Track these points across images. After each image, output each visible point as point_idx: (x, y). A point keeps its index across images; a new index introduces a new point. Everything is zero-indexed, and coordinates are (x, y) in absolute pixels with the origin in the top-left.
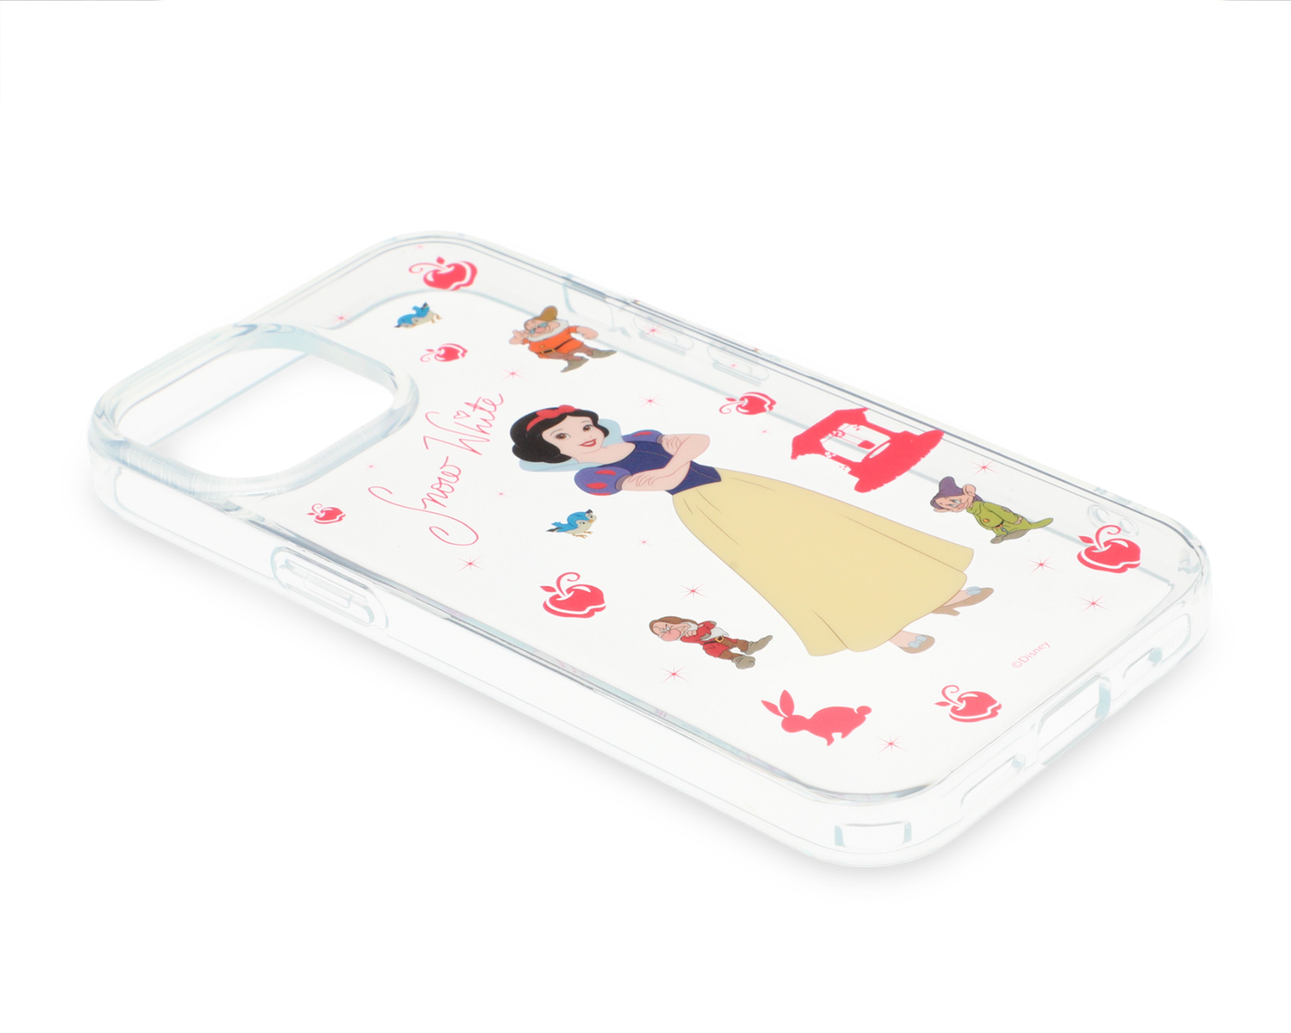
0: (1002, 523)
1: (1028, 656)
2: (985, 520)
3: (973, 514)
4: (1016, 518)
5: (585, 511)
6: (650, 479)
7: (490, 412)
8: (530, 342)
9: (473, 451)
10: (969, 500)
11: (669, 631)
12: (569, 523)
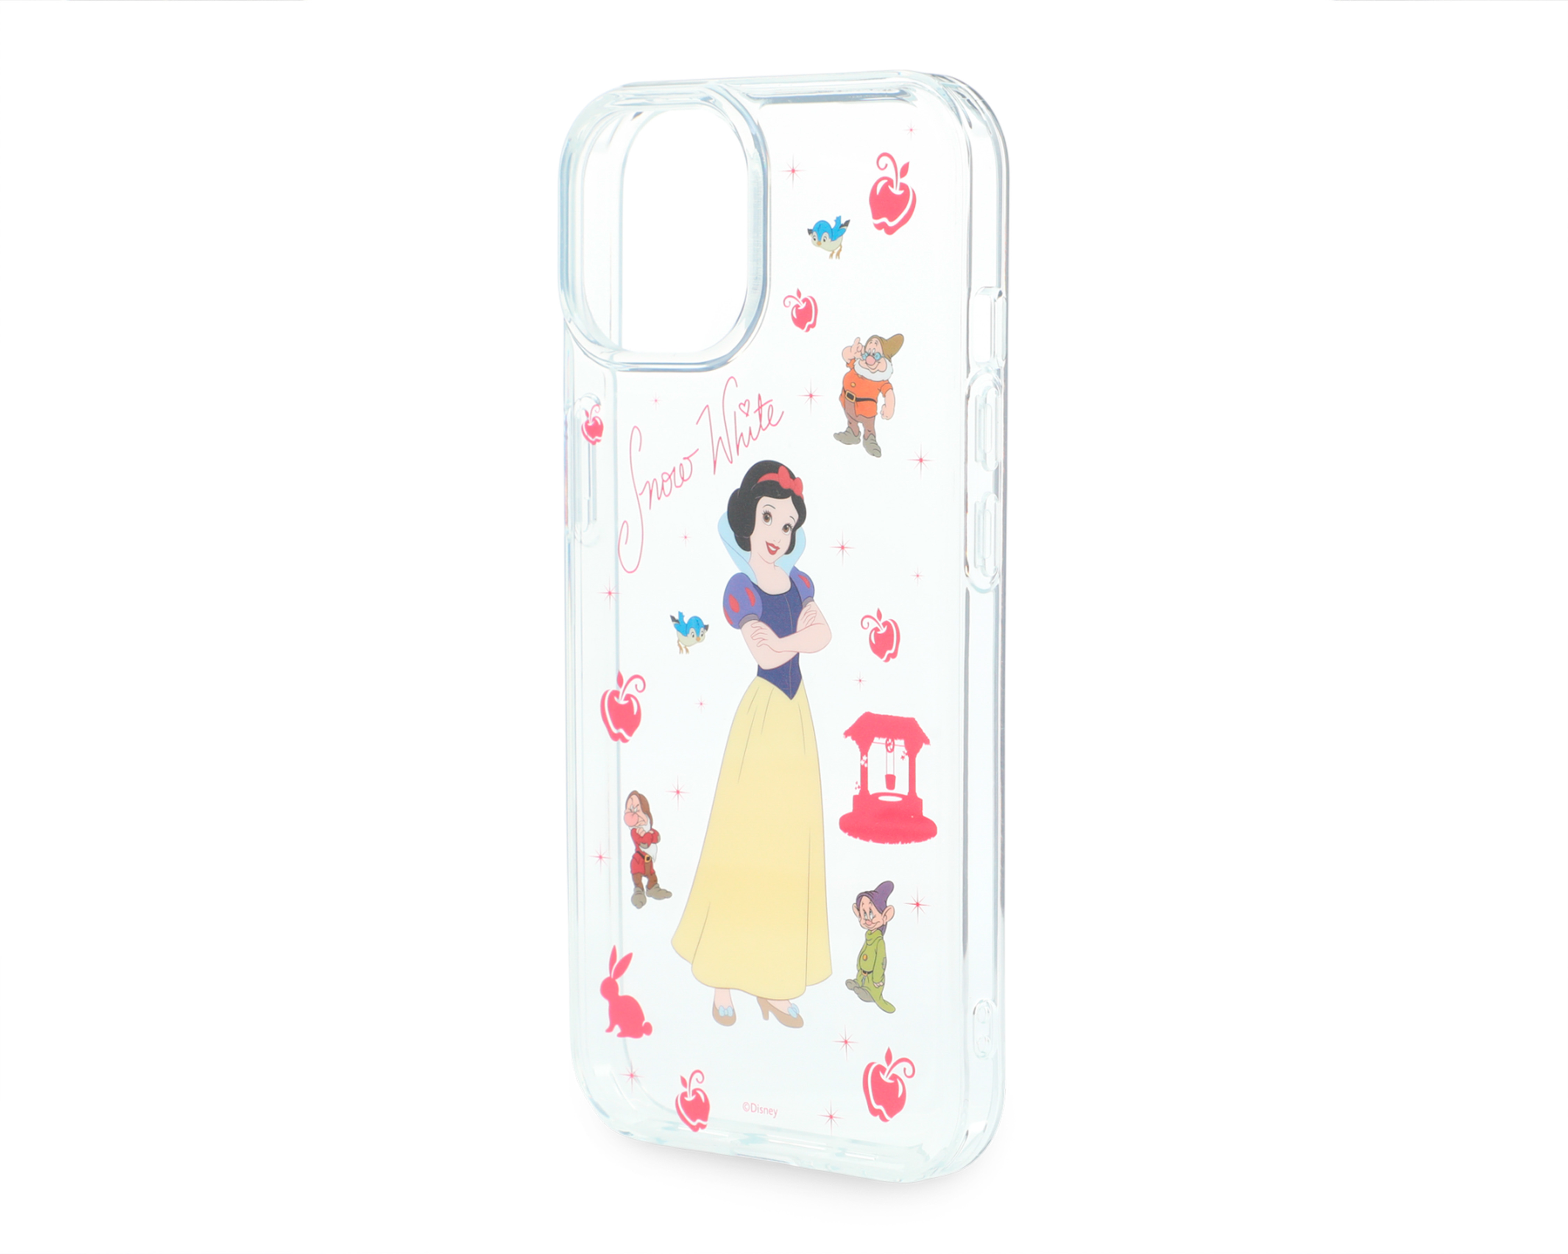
0: (869, 973)
1: (758, 1108)
2: (865, 956)
3: (866, 940)
4: (881, 980)
5: (705, 623)
6: (764, 639)
7: (761, 426)
8: (853, 368)
10: (878, 924)
11: (635, 813)
12: (687, 625)
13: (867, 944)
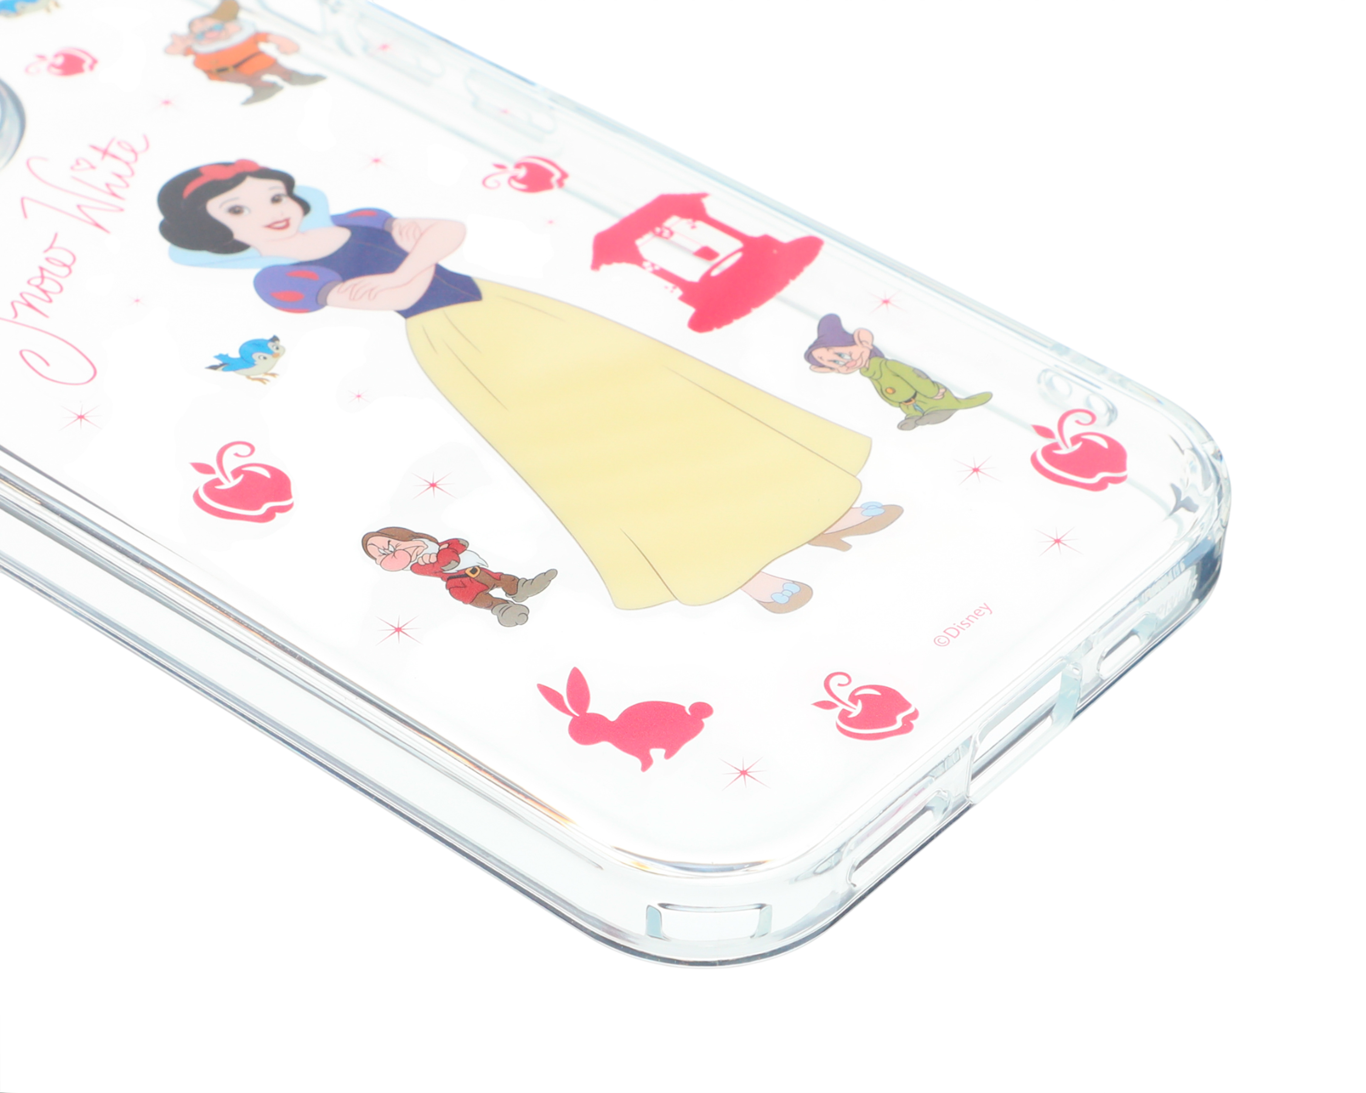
0: (914, 396)
2: (889, 391)
3: (870, 378)
4: (936, 388)
5: (268, 337)
6: (372, 290)
7: (127, 163)
8: (195, 53)
9: (97, 225)
10: (863, 355)
11: (394, 553)
12: (242, 358)
13: (876, 380)
